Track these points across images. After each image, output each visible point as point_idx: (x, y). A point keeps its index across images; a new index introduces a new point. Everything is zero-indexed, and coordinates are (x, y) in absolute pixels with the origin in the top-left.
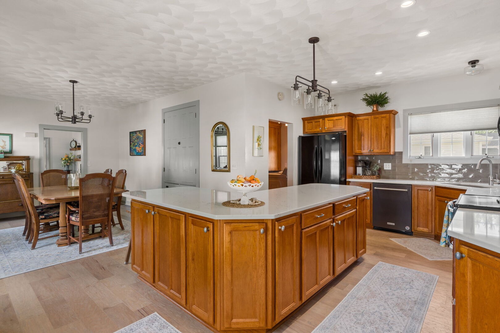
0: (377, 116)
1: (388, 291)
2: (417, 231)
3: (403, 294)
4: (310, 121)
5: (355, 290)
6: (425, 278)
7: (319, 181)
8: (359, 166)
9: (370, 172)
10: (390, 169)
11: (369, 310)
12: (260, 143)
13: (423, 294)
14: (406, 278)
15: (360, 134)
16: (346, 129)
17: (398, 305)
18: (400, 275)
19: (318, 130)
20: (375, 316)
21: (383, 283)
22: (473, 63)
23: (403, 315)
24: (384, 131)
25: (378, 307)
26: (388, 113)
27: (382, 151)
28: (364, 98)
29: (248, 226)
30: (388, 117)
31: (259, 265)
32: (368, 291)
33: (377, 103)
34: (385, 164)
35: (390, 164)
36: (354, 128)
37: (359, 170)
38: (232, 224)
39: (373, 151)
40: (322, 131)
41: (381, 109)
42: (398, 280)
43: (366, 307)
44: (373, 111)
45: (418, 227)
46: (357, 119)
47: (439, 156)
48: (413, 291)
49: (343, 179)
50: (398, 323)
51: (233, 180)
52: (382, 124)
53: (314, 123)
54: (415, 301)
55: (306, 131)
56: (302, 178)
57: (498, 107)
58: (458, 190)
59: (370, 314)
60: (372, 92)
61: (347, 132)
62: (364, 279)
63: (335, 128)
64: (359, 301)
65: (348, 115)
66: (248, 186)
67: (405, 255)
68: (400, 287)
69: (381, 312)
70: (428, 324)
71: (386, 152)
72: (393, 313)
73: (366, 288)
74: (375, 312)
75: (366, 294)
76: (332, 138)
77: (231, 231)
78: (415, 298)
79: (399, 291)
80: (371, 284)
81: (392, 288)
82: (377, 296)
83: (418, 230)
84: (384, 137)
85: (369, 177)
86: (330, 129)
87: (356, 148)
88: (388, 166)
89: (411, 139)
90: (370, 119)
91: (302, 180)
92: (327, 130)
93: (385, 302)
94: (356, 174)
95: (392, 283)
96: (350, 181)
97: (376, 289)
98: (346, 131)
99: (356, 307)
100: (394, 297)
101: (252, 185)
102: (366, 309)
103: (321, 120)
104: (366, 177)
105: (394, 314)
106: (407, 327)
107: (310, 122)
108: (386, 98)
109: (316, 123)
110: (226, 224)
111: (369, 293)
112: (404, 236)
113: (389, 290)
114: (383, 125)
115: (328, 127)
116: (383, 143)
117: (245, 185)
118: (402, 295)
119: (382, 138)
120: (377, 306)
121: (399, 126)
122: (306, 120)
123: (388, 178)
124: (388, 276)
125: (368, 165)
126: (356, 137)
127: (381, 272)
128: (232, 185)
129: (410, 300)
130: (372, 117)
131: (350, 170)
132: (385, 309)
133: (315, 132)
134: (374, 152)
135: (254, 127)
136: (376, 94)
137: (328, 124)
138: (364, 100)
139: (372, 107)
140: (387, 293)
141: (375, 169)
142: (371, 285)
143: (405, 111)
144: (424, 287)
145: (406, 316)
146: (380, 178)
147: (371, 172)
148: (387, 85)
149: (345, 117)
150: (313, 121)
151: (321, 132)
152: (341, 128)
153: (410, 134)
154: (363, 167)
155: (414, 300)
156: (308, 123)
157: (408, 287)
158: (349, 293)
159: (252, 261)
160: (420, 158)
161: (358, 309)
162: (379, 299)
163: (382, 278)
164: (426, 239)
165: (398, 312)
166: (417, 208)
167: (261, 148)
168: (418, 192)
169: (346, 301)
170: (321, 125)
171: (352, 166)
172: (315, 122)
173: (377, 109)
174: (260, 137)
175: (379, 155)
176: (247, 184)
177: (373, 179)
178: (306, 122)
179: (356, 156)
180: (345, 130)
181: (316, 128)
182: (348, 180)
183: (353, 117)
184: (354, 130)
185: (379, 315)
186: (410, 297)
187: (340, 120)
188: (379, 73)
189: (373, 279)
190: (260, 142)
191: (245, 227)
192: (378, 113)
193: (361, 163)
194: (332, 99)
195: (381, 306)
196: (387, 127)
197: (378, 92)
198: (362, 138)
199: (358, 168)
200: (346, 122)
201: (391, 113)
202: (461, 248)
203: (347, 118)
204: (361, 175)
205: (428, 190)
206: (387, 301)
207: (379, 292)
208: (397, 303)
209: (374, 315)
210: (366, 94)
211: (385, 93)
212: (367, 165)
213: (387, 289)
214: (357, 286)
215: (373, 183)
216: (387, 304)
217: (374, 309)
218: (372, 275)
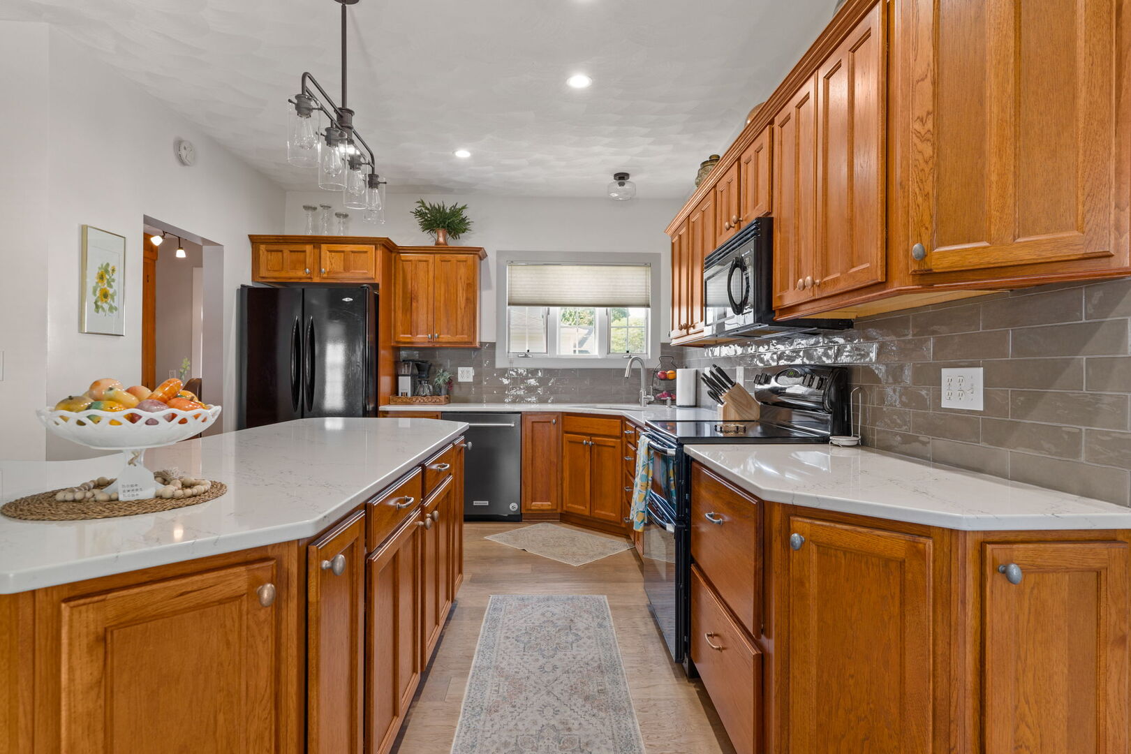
0: (448, 257)
1: (540, 663)
2: (531, 510)
3: (572, 659)
4: (275, 247)
5: (473, 690)
6: (588, 607)
7: (305, 415)
8: (403, 373)
9: (429, 388)
10: (471, 380)
11: (527, 730)
12: (111, 291)
13: (603, 644)
14: (558, 619)
15: (409, 295)
16: (379, 280)
17: (574, 689)
18: (543, 614)
19: (300, 274)
20: (546, 740)
21: (522, 646)
22: (622, 177)
23: (595, 711)
24: (463, 293)
25: (541, 712)
26: (471, 254)
27: (458, 338)
28: (419, 209)
29: (195, 587)
30: (470, 262)
31: (247, 739)
32: (503, 679)
33: (448, 226)
34: (460, 369)
35: (471, 369)
36: (395, 279)
37: (405, 384)
38: (110, 596)
39: (438, 337)
40: (311, 278)
41: (452, 243)
42: (547, 629)
43: (516, 724)
44: (437, 243)
45: (532, 502)
46: (403, 259)
47: (557, 354)
48: (584, 643)
49: (370, 407)
50: (597, 736)
51: (71, 398)
52: (459, 277)
53: (286, 253)
54: (599, 667)
55: (263, 273)
56: (248, 410)
57: (644, 268)
58: (599, 418)
59: (533, 742)
60: (434, 200)
61: (380, 286)
62: (479, 651)
63: (347, 275)
64: (495, 715)
65: (383, 245)
66: (163, 422)
67: (530, 566)
68: (557, 644)
69: (552, 722)
70: (644, 709)
71: (466, 340)
72: (575, 715)
73: (495, 674)
74: (541, 731)
75: (501, 690)
76: (344, 300)
77: (106, 629)
78: (596, 659)
79: (560, 655)
80: (500, 659)
81: (546, 653)
82: (526, 686)
83: (533, 508)
84: (463, 306)
85: (430, 400)
86: (336, 276)
87: (399, 328)
88: (466, 375)
89: (512, 316)
90: (431, 261)
91: (248, 417)
92: (325, 275)
93: (549, 693)
94: (397, 393)
95: (539, 641)
96: (387, 410)
97: (516, 668)
98: (378, 285)
99: (495, 737)
100: (558, 672)
101: (181, 414)
102: (521, 731)
103: (309, 248)
104: (422, 401)
105: (579, 717)
106: (616, 737)
107: (274, 251)
108: (464, 220)
109: (295, 256)
110: (72, 604)
111: (507, 683)
112: (507, 525)
113: (542, 661)
114: (461, 279)
115: (328, 270)
116: (459, 320)
117: (146, 415)
118: (570, 662)
119: (459, 310)
120: (538, 710)
121: (489, 287)
122: (263, 243)
123: (465, 401)
124: (524, 625)
125: (424, 371)
126: (399, 303)
127: (506, 620)
128: (72, 422)
129: (589, 668)
130: (436, 257)
131: (385, 382)
132: (556, 712)
133: (291, 278)
134: (440, 340)
135: (84, 230)
136: (443, 207)
137: (328, 263)
138: (420, 214)
139: (436, 235)
140: (542, 668)
141: (441, 381)
142: (501, 663)
143: (499, 253)
144: (597, 629)
145: (601, 710)
146: (450, 402)
147: (431, 387)
148: (467, 189)
149: (376, 249)
150: (286, 249)
151: (309, 281)
152: (365, 276)
153: (509, 304)
154: (413, 376)
155: (596, 665)
156: (268, 251)
157: (571, 638)
158: (464, 701)
159: (215, 733)
160: (526, 356)
161: (503, 740)
162: (534, 692)
163: (514, 635)
164: (546, 524)
165: (584, 709)
166: (530, 462)
167: (116, 309)
168: (533, 427)
169: (464, 729)
170: (309, 260)
171: (390, 376)
172: (291, 251)
173: (445, 239)
174: (110, 269)
175: (447, 348)
176: (160, 413)
177: (439, 403)
178: (263, 247)
179: (397, 349)
180: (376, 282)
181: (294, 268)
182: (382, 408)
183: (391, 252)
184: (395, 284)
185: (554, 734)
186: (586, 660)
187: (363, 255)
188: (463, 154)
189: (499, 645)
190: (110, 286)
191: (182, 594)
192: (450, 250)
193: (408, 367)
194: (379, 180)
195: (545, 707)
196: (468, 285)
197: (448, 203)
198: (414, 304)
199: (400, 378)
200: (378, 263)
201: (476, 254)
202: (795, 523)
203: (380, 253)
204: (409, 395)
205: (550, 422)
206: (549, 688)
207: (525, 673)
208: (571, 686)
209: (543, 737)
210: (423, 203)
211: (464, 208)
212: (423, 368)
213: (537, 660)
214: (473, 676)
215: (442, 412)
216: (554, 696)
217: (535, 723)
218: (491, 634)
